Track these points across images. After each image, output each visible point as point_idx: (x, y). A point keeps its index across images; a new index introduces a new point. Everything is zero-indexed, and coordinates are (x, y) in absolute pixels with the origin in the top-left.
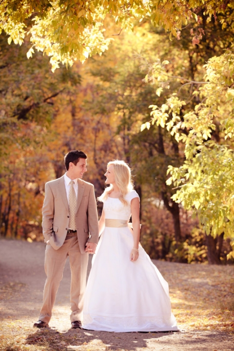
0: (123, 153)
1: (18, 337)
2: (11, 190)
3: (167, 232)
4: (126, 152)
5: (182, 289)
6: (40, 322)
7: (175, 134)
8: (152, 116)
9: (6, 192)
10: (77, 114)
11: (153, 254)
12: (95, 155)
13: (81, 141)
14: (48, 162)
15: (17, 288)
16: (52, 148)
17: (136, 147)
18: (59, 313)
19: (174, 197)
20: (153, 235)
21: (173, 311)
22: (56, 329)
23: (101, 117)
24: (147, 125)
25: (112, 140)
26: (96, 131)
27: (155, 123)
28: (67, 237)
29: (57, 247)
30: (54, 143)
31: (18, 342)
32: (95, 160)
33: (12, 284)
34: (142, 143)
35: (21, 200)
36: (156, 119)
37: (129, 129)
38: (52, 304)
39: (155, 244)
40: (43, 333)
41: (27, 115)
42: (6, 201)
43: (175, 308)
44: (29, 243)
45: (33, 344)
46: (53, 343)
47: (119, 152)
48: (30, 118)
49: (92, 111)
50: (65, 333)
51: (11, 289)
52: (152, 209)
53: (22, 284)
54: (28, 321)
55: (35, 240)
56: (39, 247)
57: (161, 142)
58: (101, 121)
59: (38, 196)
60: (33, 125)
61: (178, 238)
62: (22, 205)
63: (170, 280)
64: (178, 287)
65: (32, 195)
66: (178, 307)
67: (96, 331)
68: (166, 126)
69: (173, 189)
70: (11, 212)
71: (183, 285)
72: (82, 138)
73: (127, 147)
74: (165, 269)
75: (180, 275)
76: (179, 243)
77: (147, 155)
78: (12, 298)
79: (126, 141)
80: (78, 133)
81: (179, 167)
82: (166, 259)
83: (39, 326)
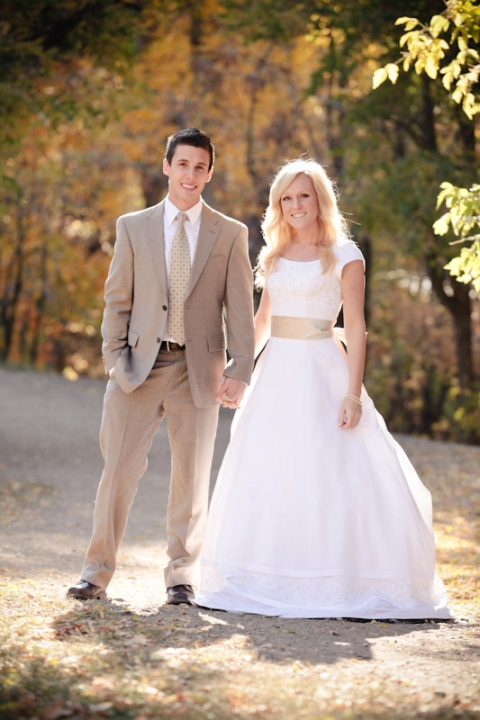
0: (325, 147)
1: (22, 621)
2: (22, 238)
3: (437, 362)
4: (334, 143)
5: (470, 514)
6: (85, 585)
7: (463, 97)
8: (405, 48)
9: (10, 242)
10: (204, 39)
11: (399, 420)
12: (250, 152)
13: (214, 113)
14: (122, 166)
15: (30, 497)
16: (135, 129)
17: (361, 132)
18: (138, 565)
19: (453, 267)
20: (399, 368)
21: (441, 570)
22: (124, 603)
23: (270, 50)
24: (392, 72)
25: (297, 112)
26: (256, 84)
27: (412, 68)
28: (157, 361)
29: (129, 387)
30: (140, 114)
31: (20, 635)
32: (250, 163)
33: (16, 486)
34: (377, 121)
35: (51, 266)
36: (414, 57)
37: (343, 83)
38: (116, 538)
39: (405, 394)
40: (88, 613)
41: (70, 36)
42: (10, 268)
43: (447, 562)
44: (69, 382)
45: (61, 640)
46: (115, 638)
47: (314, 144)
48: (79, 45)
49: (247, 29)
50: (148, 614)
51: (13, 500)
52: (400, 299)
53: (44, 486)
54: (54, 582)
55: (83, 374)
56: (92, 391)
57: (429, 120)
58: (270, 60)
59: (96, 257)
60: (85, 65)
61: (466, 378)
62: (52, 280)
63: (439, 489)
64: (460, 508)
65: (78, 253)
66: (455, 559)
67: (232, 614)
68: (440, 76)
69: (451, 244)
70: (22, 297)
71: (473, 504)
72: (215, 105)
73: (336, 131)
74: (426, 459)
75: (465, 476)
76: (467, 393)
77: (390, 154)
78: (13, 521)
79: (335, 115)
80: (207, 90)
81: (468, 187)
82: (431, 435)
83: (80, 594)
